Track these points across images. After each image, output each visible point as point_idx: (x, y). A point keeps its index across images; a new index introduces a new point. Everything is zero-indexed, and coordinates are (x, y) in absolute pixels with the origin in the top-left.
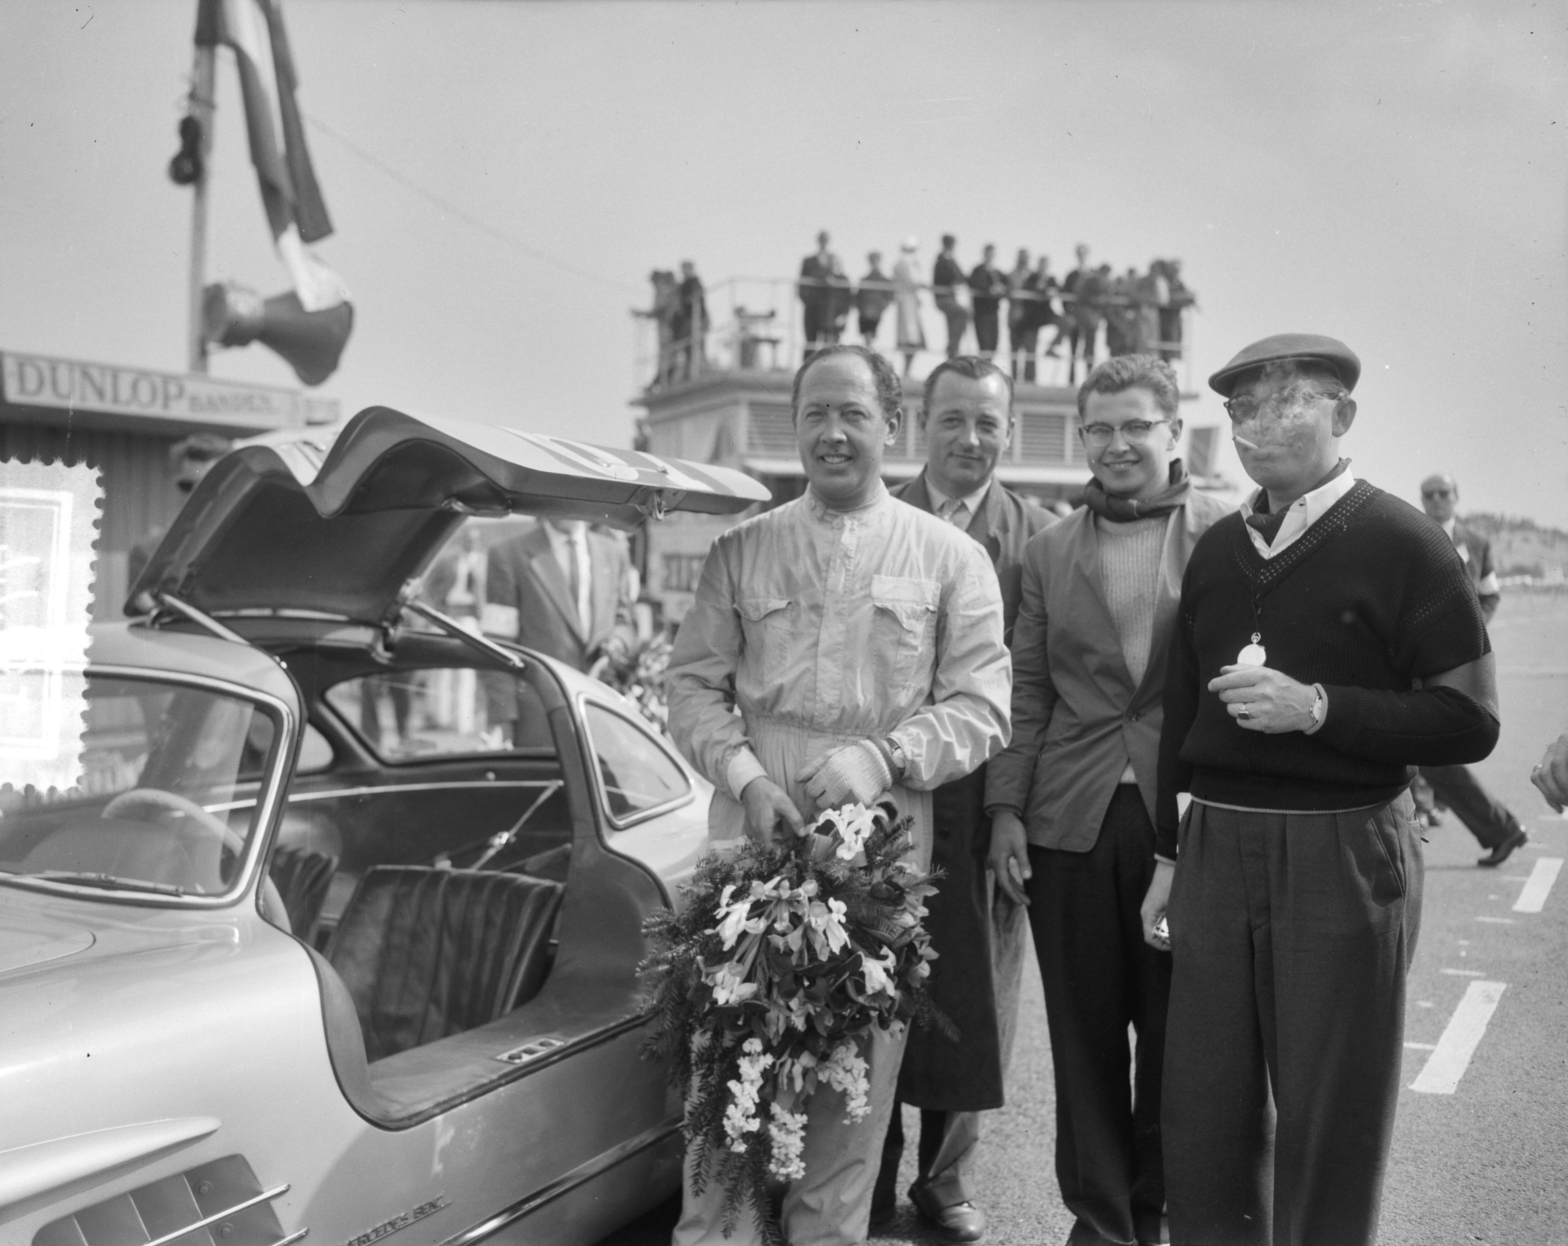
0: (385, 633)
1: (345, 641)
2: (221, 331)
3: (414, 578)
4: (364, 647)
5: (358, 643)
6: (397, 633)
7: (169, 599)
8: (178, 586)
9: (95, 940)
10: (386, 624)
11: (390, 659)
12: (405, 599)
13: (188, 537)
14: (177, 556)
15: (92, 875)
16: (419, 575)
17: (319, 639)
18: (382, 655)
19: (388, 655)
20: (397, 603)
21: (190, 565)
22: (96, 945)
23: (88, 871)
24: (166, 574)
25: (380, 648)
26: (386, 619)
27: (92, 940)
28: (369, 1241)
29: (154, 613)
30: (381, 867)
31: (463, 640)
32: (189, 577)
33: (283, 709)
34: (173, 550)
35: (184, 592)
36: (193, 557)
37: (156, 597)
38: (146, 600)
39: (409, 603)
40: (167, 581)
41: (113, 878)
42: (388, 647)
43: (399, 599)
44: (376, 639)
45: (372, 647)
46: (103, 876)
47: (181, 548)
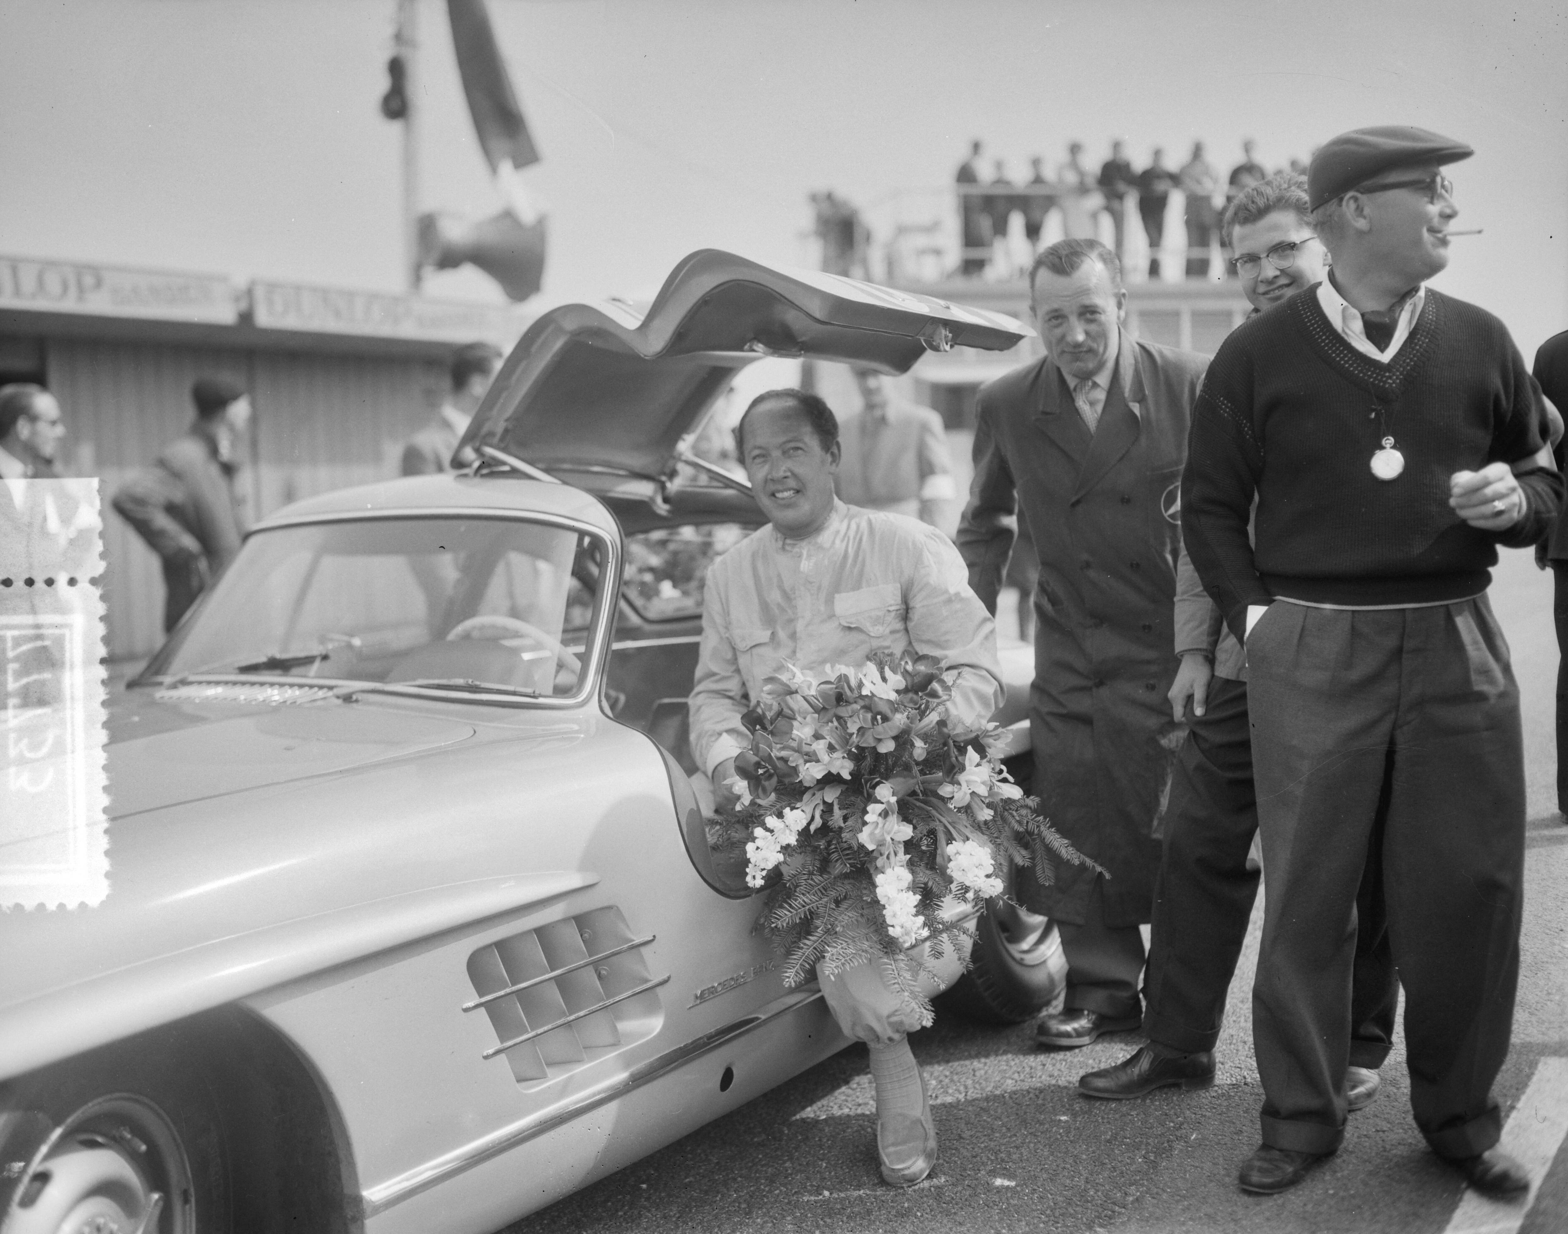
0: (663, 487)
1: (630, 493)
2: (435, 255)
3: (688, 434)
4: (646, 499)
5: (641, 495)
6: (674, 486)
7: (489, 451)
8: (496, 440)
9: (475, 732)
10: (664, 478)
11: (669, 511)
12: (680, 454)
13: (504, 395)
14: (495, 412)
15: (460, 681)
16: (693, 432)
17: (609, 491)
18: (662, 508)
19: (666, 507)
20: (674, 458)
21: (507, 420)
22: (476, 734)
23: (456, 677)
24: (485, 430)
25: (659, 500)
26: (664, 474)
27: (473, 732)
28: (717, 992)
29: (476, 464)
30: (666, 701)
31: (738, 490)
32: (506, 431)
33: (607, 538)
34: (491, 408)
35: (502, 445)
36: (509, 411)
37: (478, 451)
38: (469, 454)
39: (683, 458)
40: (484, 437)
41: (478, 683)
42: (666, 500)
43: (675, 454)
44: (656, 492)
45: (652, 499)
46: (470, 681)
47: (499, 405)
